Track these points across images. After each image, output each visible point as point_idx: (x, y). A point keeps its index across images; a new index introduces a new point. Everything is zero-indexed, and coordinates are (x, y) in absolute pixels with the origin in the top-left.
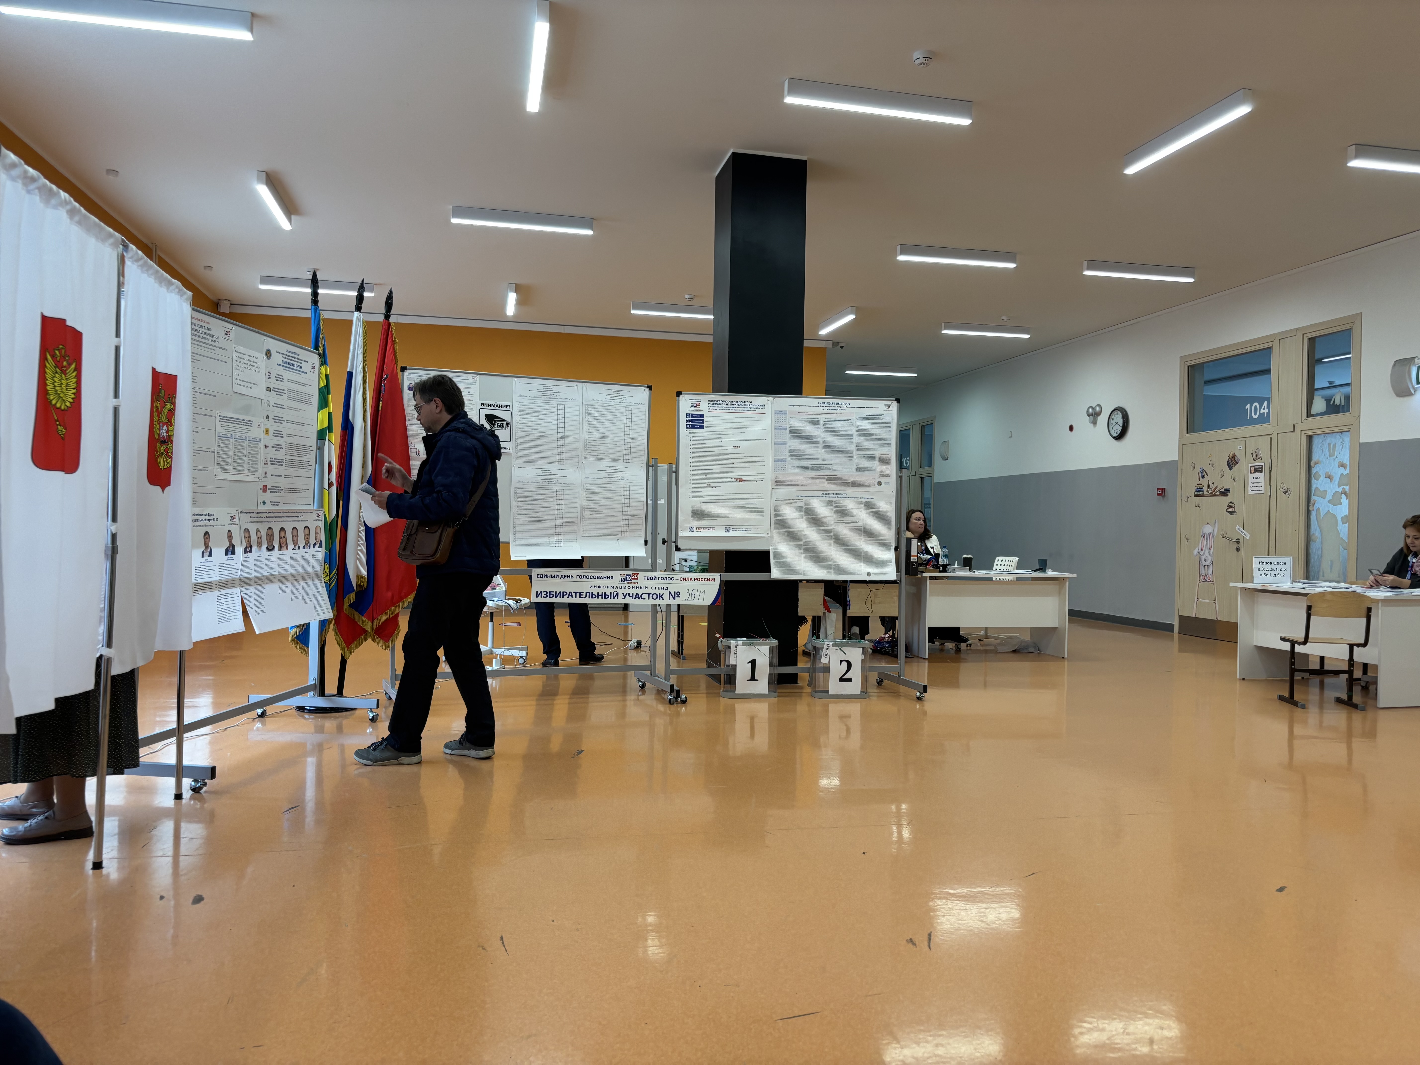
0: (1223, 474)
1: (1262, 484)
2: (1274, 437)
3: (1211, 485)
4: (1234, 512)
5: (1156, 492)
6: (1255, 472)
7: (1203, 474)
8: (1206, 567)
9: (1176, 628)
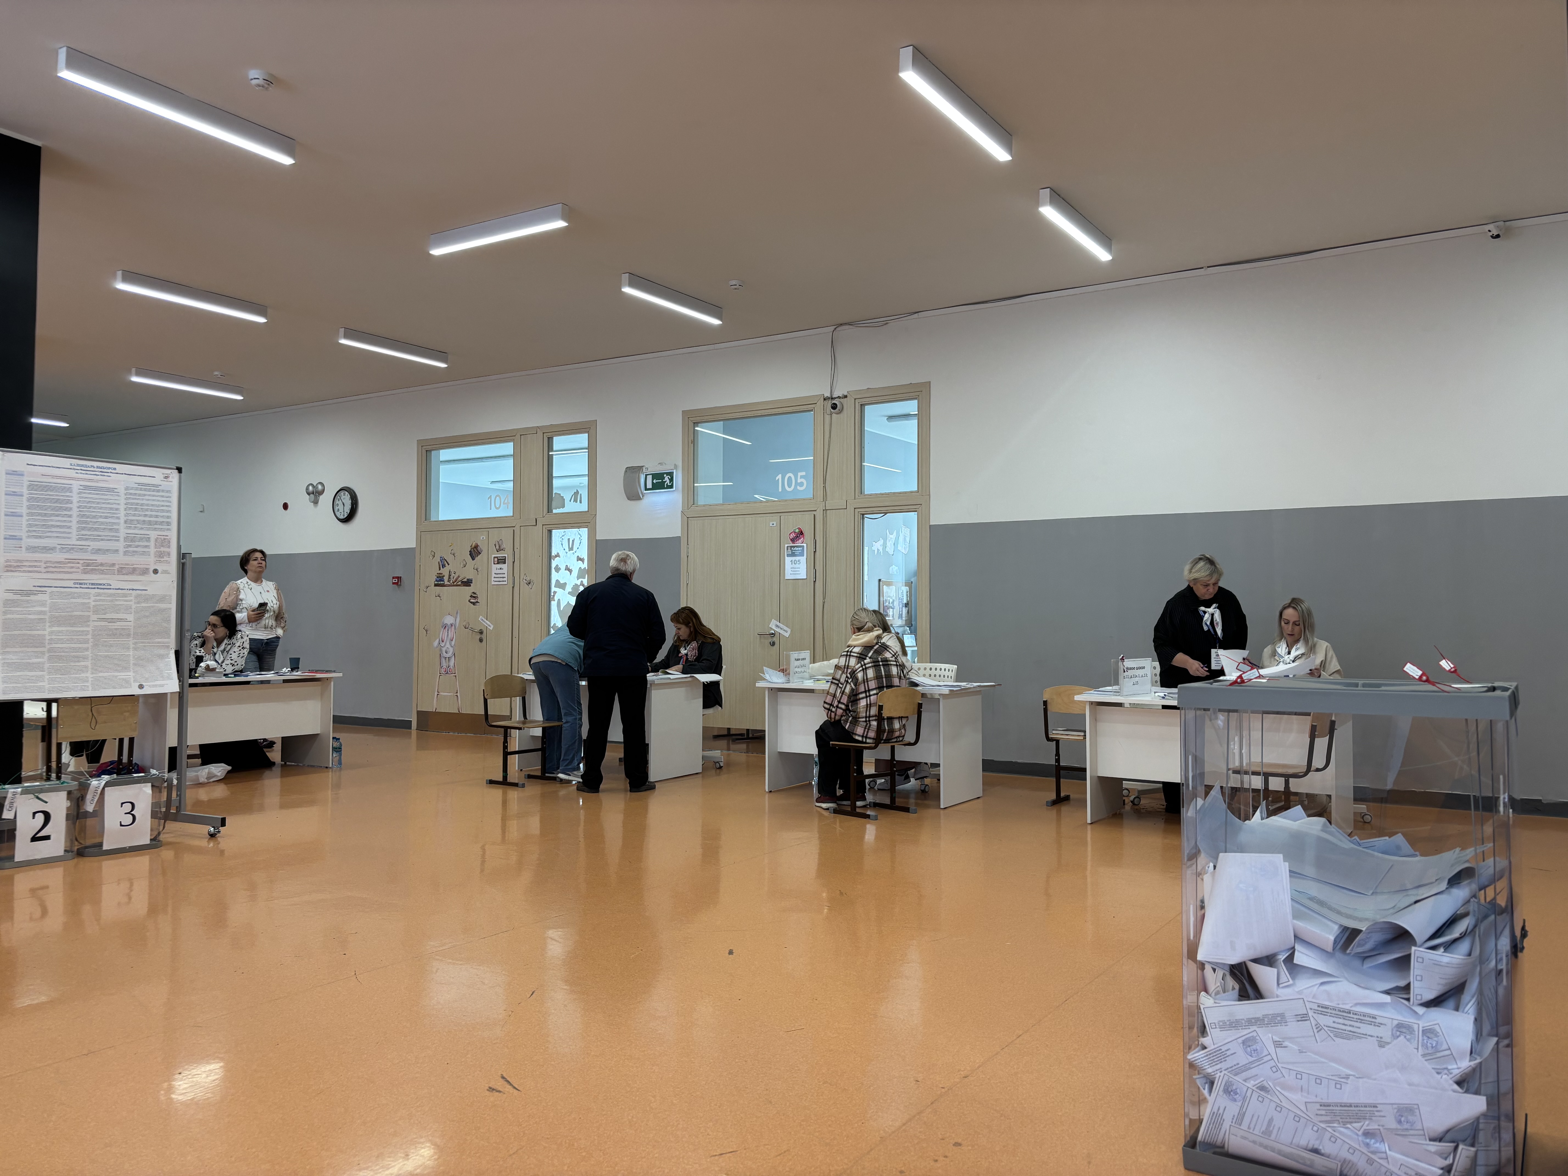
0: (465, 563)
1: (506, 575)
2: (517, 529)
3: (453, 575)
4: (477, 602)
5: (391, 581)
6: (498, 563)
7: (443, 563)
8: (447, 659)
9: (414, 725)
